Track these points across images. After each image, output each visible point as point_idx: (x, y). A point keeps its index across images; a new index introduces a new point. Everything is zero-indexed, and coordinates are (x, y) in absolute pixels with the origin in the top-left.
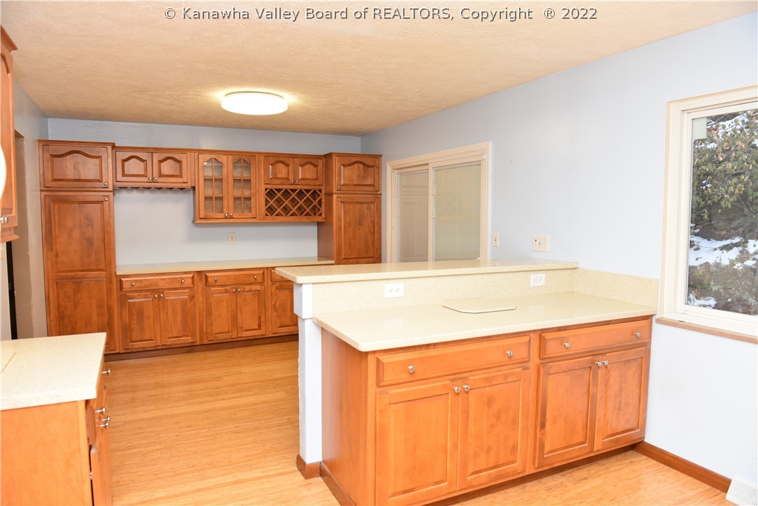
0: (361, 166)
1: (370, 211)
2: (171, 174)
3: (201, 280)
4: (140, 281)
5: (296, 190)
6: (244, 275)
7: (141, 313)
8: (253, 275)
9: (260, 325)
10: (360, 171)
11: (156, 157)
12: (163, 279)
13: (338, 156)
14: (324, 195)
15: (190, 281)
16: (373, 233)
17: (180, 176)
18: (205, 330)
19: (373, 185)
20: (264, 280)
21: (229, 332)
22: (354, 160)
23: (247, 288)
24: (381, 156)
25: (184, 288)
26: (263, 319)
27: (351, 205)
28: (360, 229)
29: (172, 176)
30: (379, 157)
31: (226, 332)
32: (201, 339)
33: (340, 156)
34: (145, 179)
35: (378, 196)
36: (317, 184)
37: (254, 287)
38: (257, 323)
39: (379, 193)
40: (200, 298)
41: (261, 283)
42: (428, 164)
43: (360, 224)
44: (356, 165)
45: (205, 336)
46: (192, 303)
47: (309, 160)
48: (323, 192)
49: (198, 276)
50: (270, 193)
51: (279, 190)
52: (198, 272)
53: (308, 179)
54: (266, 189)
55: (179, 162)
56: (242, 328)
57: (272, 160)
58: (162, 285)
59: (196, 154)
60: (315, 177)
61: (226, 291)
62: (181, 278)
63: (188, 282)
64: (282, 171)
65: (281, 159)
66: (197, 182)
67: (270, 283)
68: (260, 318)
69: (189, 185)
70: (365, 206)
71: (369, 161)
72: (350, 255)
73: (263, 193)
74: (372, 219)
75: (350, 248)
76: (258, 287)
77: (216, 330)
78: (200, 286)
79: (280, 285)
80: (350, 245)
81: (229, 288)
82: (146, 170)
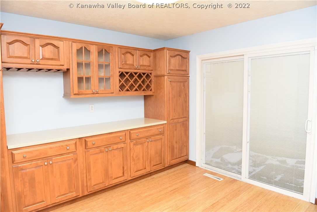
0: (180, 57)
1: (185, 87)
2: (51, 57)
3: (81, 145)
4: (31, 152)
5: (137, 73)
6: (113, 137)
7: (32, 181)
8: (119, 137)
9: (123, 173)
10: (179, 61)
11: (38, 42)
12: (51, 148)
13: (168, 50)
14: (153, 77)
15: (74, 146)
16: (186, 101)
17: (58, 59)
18: (85, 184)
19: (186, 71)
20: (126, 140)
21: (103, 182)
22: (177, 53)
23: (115, 147)
24: (189, 52)
25: (69, 153)
26: (125, 169)
27: (175, 83)
28: (179, 99)
29: (52, 59)
30: (188, 52)
31: (101, 183)
32: (83, 192)
33: (169, 50)
34: (29, 61)
35: (188, 78)
36: (150, 69)
37: (119, 146)
38: (122, 172)
39: (188, 75)
40: (81, 160)
41: (124, 142)
42: (244, 55)
43: (180, 96)
44: (178, 57)
45: (85, 189)
46: (75, 165)
47: (146, 52)
48: (153, 74)
49: (79, 141)
50: (122, 75)
51: (127, 73)
52: (79, 138)
53: (145, 66)
54: (119, 72)
55: (58, 48)
56: (112, 177)
57: (124, 51)
58: (51, 153)
59: (70, 42)
60: (149, 65)
61: (101, 152)
62: (66, 145)
63: (72, 148)
64: (130, 59)
65: (129, 51)
66: (71, 66)
67: (129, 141)
68: (123, 168)
69: (65, 68)
70: (182, 84)
71: (184, 55)
72: (174, 116)
73: (118, 74)
74: (186, 92)
75: (174, 112)
76: (122, 145)
77: (93, 182)
78: (81, 149)
79: (136, 142)
80: (175, 110)
81: (102, 148)
82: (29, 53)
